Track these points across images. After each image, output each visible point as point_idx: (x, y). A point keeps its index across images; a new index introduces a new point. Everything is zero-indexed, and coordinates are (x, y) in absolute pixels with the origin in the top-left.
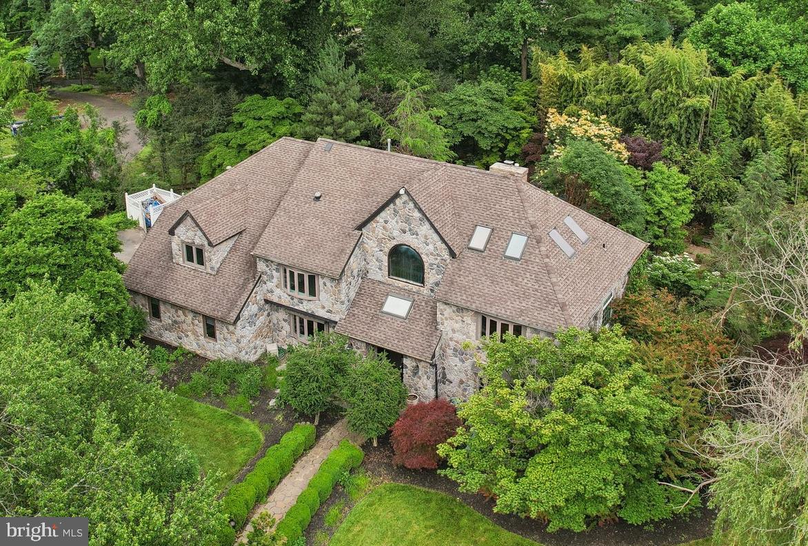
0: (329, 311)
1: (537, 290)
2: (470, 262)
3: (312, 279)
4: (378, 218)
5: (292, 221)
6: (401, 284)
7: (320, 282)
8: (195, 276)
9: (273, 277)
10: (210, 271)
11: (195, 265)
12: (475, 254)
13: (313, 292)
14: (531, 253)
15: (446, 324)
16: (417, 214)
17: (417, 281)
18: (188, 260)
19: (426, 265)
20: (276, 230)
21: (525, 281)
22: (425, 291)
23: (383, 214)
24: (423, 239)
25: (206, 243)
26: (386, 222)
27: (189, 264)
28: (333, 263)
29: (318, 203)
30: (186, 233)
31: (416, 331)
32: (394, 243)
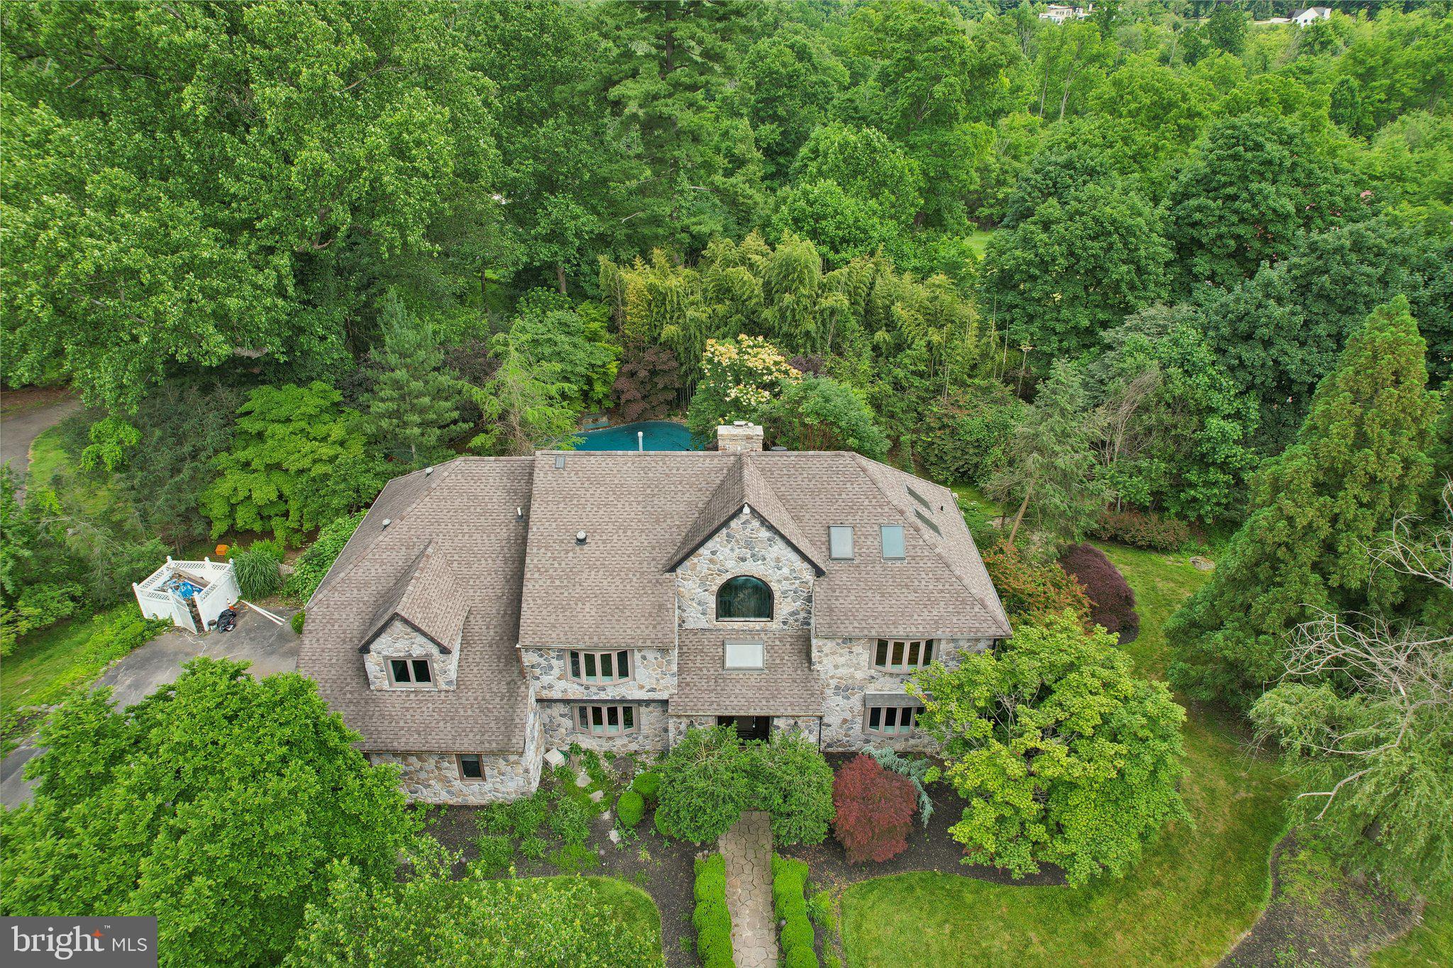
0: (653, 690)
1: (942, 591)
2: (841, 576)
3: (623, 656)
4: (701, 551)
5: (557, 583)
6: (736, 626)
7: (635, 659)
8: (421, 701)
9: (551, 668)
10: (444, 687)
11: (413, 684)
12: (844, 565)
13: (624, 672)
14: (914, 547)
15: (825, 662)
16: (764, 534)
17: (760, 616)
18: (398, 680)
19: (777, 595)
20: (539, 602)
21: (923, 583)
22: (775, 625)
23: (710, 544)
24: (773, 564)
25: (435, 651)
26: (713, 553)
27: (402, 686)
28: (655, 627)
29: (585, 547)
30: (394, 644)
31: (783, 680)
32: (729, 576)
